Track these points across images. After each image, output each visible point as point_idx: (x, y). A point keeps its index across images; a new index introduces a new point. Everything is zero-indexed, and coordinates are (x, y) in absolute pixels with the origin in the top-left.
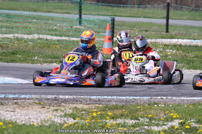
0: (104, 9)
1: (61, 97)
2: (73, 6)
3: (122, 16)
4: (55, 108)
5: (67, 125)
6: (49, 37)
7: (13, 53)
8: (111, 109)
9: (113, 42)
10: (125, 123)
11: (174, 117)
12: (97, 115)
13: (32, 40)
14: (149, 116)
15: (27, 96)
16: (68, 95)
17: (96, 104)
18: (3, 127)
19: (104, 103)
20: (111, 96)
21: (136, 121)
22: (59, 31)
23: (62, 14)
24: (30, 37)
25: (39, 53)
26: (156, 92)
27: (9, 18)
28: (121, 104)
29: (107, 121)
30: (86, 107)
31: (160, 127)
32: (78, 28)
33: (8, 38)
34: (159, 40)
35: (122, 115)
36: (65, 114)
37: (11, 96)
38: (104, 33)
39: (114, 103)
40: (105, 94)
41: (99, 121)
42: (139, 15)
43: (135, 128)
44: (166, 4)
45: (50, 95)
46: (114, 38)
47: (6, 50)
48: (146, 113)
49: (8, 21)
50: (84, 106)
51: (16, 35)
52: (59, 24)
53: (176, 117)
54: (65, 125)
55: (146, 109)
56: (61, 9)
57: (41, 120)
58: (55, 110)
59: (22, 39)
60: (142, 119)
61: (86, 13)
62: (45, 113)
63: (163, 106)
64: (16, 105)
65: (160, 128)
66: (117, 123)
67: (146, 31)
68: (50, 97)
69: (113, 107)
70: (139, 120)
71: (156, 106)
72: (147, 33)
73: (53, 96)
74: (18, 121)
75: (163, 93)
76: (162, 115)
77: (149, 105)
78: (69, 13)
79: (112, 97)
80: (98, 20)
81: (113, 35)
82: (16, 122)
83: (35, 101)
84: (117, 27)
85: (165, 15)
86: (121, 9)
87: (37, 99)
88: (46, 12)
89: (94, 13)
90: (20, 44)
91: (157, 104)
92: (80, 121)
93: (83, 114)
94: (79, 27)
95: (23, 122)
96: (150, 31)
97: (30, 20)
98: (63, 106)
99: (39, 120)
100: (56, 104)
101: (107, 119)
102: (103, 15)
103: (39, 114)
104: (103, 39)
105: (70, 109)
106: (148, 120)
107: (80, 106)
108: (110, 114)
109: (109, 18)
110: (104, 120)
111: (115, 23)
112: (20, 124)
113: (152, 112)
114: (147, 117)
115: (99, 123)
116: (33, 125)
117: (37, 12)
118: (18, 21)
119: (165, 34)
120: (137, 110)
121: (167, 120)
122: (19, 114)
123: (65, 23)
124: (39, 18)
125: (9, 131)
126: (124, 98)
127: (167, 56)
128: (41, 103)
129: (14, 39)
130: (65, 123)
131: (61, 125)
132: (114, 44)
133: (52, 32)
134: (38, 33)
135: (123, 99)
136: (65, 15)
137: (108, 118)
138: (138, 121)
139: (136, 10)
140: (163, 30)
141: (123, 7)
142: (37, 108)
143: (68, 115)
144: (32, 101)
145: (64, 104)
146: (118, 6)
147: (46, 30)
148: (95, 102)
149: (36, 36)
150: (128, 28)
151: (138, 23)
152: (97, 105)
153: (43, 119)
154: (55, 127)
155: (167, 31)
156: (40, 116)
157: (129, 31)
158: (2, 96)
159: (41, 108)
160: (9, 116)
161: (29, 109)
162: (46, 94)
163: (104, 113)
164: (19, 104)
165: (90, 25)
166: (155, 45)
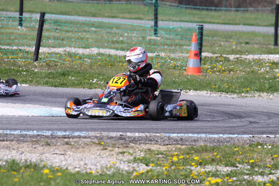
0: (189, 14)
1: (129, 134)
2: (147, 8)
3: (214, 23)
4: (120, 150)
5: (137, 174)
6: (113, 52)
7: (64, 74)
8: (197, 151)
9: (201, 59)
10: (217, 171)
12: (179, 159)
13: (90, 56)
14: (251, 161)
15: (83, 134)
16: (139, 132)
17: (178, 144)
18: (50, 176)
19: (187, 143)
20: (198, 133)
21: (233, 168)
22: (127, 43)
23: (131, 21)
24: (87, 51)
25: (99, 74)
26: (261, 128)
27: (59, 25)
28: (212, 145)
29: (193, 168)
30: (163, 148)
31: (265, 177)
32: (154, 40)
33: (57, 54)
34: (264, 57)
35: (213, 160)
36: (135, 158)
37: (60, 134)
38: (189, 46)
39: (202, 144)
40: (190, 130)
41: (181, 168)
42: (238, 22)
43: (230, 178)
44: (274, 6)
45: (114, 131)
46: (202, 54)
47: (54, 69)
48: (246, 157)
49: (56, 29)
50: (161, 147)
51: (68, 49)
52: (126, 34)
54: (134, 174)
55: (246, 152)
56: (129, 13)
57: (102, 167)
58: (121, 153)
59: (76, 54)
60: (240, 166)
61: (164, 18)
62: (107, 157)
63: (270, 147)
64: (68, 146)
65: (266, 179)
66: (206, 171)
67: (247, 43)
68: (113, 134)
69: (200, 149)
70: (237, 167)
71: (259, 147)
72: (248, 46)
73: (119, 134)
74: (69, 168)
75: (269, 129)
76: (268, 160)
77: (250, 146)
78: (140, 19)
79: (199, 136)
80: (181, 28)
81: (201, 49)
82: (67, 169)
83: (94, 141)
84: (207, 38)
85: (273, 22)
86: (213, 13)
87: (96, 137)
88: (109, 17)
89: (174, 19)
90: (73, 62)
91: (261, 145)
92: (155, 168)
93: (159, 158)
94: (154, 37)
95: (77, 169)
96: (253, 44)
97: (86, 28)
98: (132, 147)
99: (99, 167)
100: (122, 144)
101: (193, 166)
102: (187, 22)
103: (99, 159)
104: (187, 55)
105: (141, 151)
106: (249, 167)
107: (154, 147)
108: (196, 158)
109: (195, 26)
110: (188, 167)
111: (204, 33)
112: (73, 171)
114: (248, 163)
115: (182, 171)
116: (91, 173)
117: (97, 17)
118: (71, 29)
119: (272, 47)
120: (234, 153)
121: (275, 167)
122: (71, 158)
123: (135, 32)
124: (100, 26)
125: (58, 181)
126: (216, 136)
127: (275, 78)
128: (101, 143)
129: (65, 54)
130: (135, 170)
131: (129, 173)
132: (202, 62)
133: (117, 45)
134: (97, 47)
135: (215, 138)
136: (135, 21)
137: (193, 164)
138: (235, 168)
139: (233, 15)
140: (270, 42)
141: (215, 10)
142: (96, 150)
143: (139, 159)
144: (89, 140)
145: (132, 144)
146: (207, 9)
147: (108, 42)
148: (176, 141)
149: (95, 51)
150: (222, 40)
151: (235, 33)
152: (179, 146)
153: (104, 165)
154: (120, 176)
155: (276, 44)
156: (100, 162)
157: (222, 43)
158: (48, 133)
159: (102, 150)
160: (57, 160)
161: (84, 152)
162: (108, 130)
163: (188, 157)
164: (71, 145)
165: (170, 35)
166: (260, 63)
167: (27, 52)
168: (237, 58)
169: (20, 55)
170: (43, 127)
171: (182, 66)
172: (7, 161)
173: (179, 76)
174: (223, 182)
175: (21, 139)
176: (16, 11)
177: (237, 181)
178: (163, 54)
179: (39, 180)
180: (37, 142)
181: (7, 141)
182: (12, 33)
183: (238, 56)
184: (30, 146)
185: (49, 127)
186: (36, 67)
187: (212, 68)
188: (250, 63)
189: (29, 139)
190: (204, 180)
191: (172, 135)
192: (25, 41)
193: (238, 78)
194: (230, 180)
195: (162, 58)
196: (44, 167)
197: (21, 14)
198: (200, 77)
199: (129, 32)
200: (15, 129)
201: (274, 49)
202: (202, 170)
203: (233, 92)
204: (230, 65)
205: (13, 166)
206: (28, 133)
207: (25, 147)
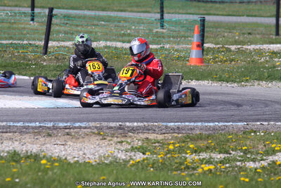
0: (195, 6)
1: (128, 124)
3: (218, 15)
4: (119, 140)
5: (134, 162)
6: (119, 45)
8: (193, 139)
9: (203, 50)
10: (211, 158)
11: (276, 149)
12: (175, 148)
14: (244, 148)
15: (83, 125)
16: (138, 122)
17: (174, 133)
18: (47, 166)
19: (184, 132)
20: (195, 122)
21: (226, 155)
22: (134, 36)
23: (139, 14)
24: (95, 44)
26: (257, 115)
27: (68, 20)
28: (207, 133)
29: (188, 156)
30: (160, 137)
31: (257, 163)
32: (159, 32)
33: (65, 47)
34: (265, 46)
36: (132, 147)
37: (61, 125)
38: (193, 37)
39: (198, 132)
40: (187, 120)
41: (176, 156)
42: (241, 13)
43: (223, 164)
45: (113, 122)
46: (206, 45)
47: (62, 62)
48: (239, 144)
49: (67, 24)
50: (158, 136)
52: (133, 27)
53: (279, 148)
54: (131, 163)
55: (239, 139)
56: (137, 6)
57: (100, 157)
58: (119, 142)
60: (233, 153)
61: (170, 11)
62: (106, 146)
63: (262, 134)
64: (68, 136)
65: (257, 165)
66: (200, 159)
67: (250, 34)
68: (113, 124)
69: (196, 137)
70: (230, 154)
71: (253, 134)
72: (251, 36)
73: (118, 124)
74: (68, 158)
75: (265, 116)
76: (261, 147)
77: (244, 133)
78: (148, 12)
79: (196, 124)
80: (186, 20)
81: (203, 40)
82: (66, 159)
83: (93, 131)
84: (211, 29)
85: (275, 13)
87: (96, 127)
88: (118, 11)
91: (255, 132)
92: (151, 156)
93: (155, 147)
94: (160, 30)
95: (76, 159)
96: (255, 34)
97: (95, 22)
98: (130, 137)
99: (97, 157)
100: (121, 134)
101: (187, 153)
102: (193, 14)
103: (97, 148)
104: (190, 46)
105: (139, 140)
106: (242, 154)
107: (152, 136)
108: (191, 146)
109: (197, 18)
110: (183, 155)
111: (206, 24)
112: (72, 162)
113: (248, 143)
114: (241, 150)
115: (177, 159)
116: (89, 162)
117: (106, 11)
118: (81, 24)
119: (274, 37)
120: (228, 141)
121: (267, 153)
122: (71, 148)
123: (142, 25)
124: (109, 20)
125: (55, 171)
126: (211, 124)
127: (274, 67)
128: (100, 133)
129: (73, 48)
130: (131, 159)
131: (126, 162)
132: (205, 53)
135: (210, 126)
136: (142, 14)
137: (189, 152)
138: (228, 155)
139: (236, 7)
140: (272, 32)
141: (220, 2)
142: (95, 140)
143: (136, 148)
144: (89, 130)
145: (131, 134)
147: (116, 35)
148: (173, 130)
149: (102, 44)
150: (226, 31)
151: (239, 24)
152: (176, 135)
153: (102, 155)
154: (117, 164)
155: (277, 34)
156: (98, 151)
157: (226, 34)
158: (50, 125)
159: (101, 139)
160: (57, 151)
161: (84, 142)
162: (109, 120)
163: (183, 145)
164: (71, 135)
165: (175, 27)
166: (260, 53)
167: (37, 46)
168: (239, 49)
169: (30, 49)
170: (45, 118)
171: (185, 57)
172: (8, 152)
173: (182, 67)
174: (216, 169)
175: (23, 131)
176: (28, 7)
177: (229, 167)
178: (167, 46)
179: (37, 170)
180: (39, 133)
181: (10, 132)
182: (24, 28)
183: (239, 46)
184: (32, 137)
185: (51, 118)
186: (45, 60)
187: (214, 59)
188: (251, 52)
189: (31, 130)
190: (198, 167)
191: (169, 124)
192: (36, 35)
193: (238, 67)
194: (223, 167)
195: (166, 50)
196: (44, 157)
197: (33, 10)
198: (203, 67)
199: (136, 25)
200: (19, 121)
201: (276, 39)
202: (197, 158)
203: (234, 81)
204: (231, 55)
205: (15, 157)
206: (30, 125)
207: (27, 138)
